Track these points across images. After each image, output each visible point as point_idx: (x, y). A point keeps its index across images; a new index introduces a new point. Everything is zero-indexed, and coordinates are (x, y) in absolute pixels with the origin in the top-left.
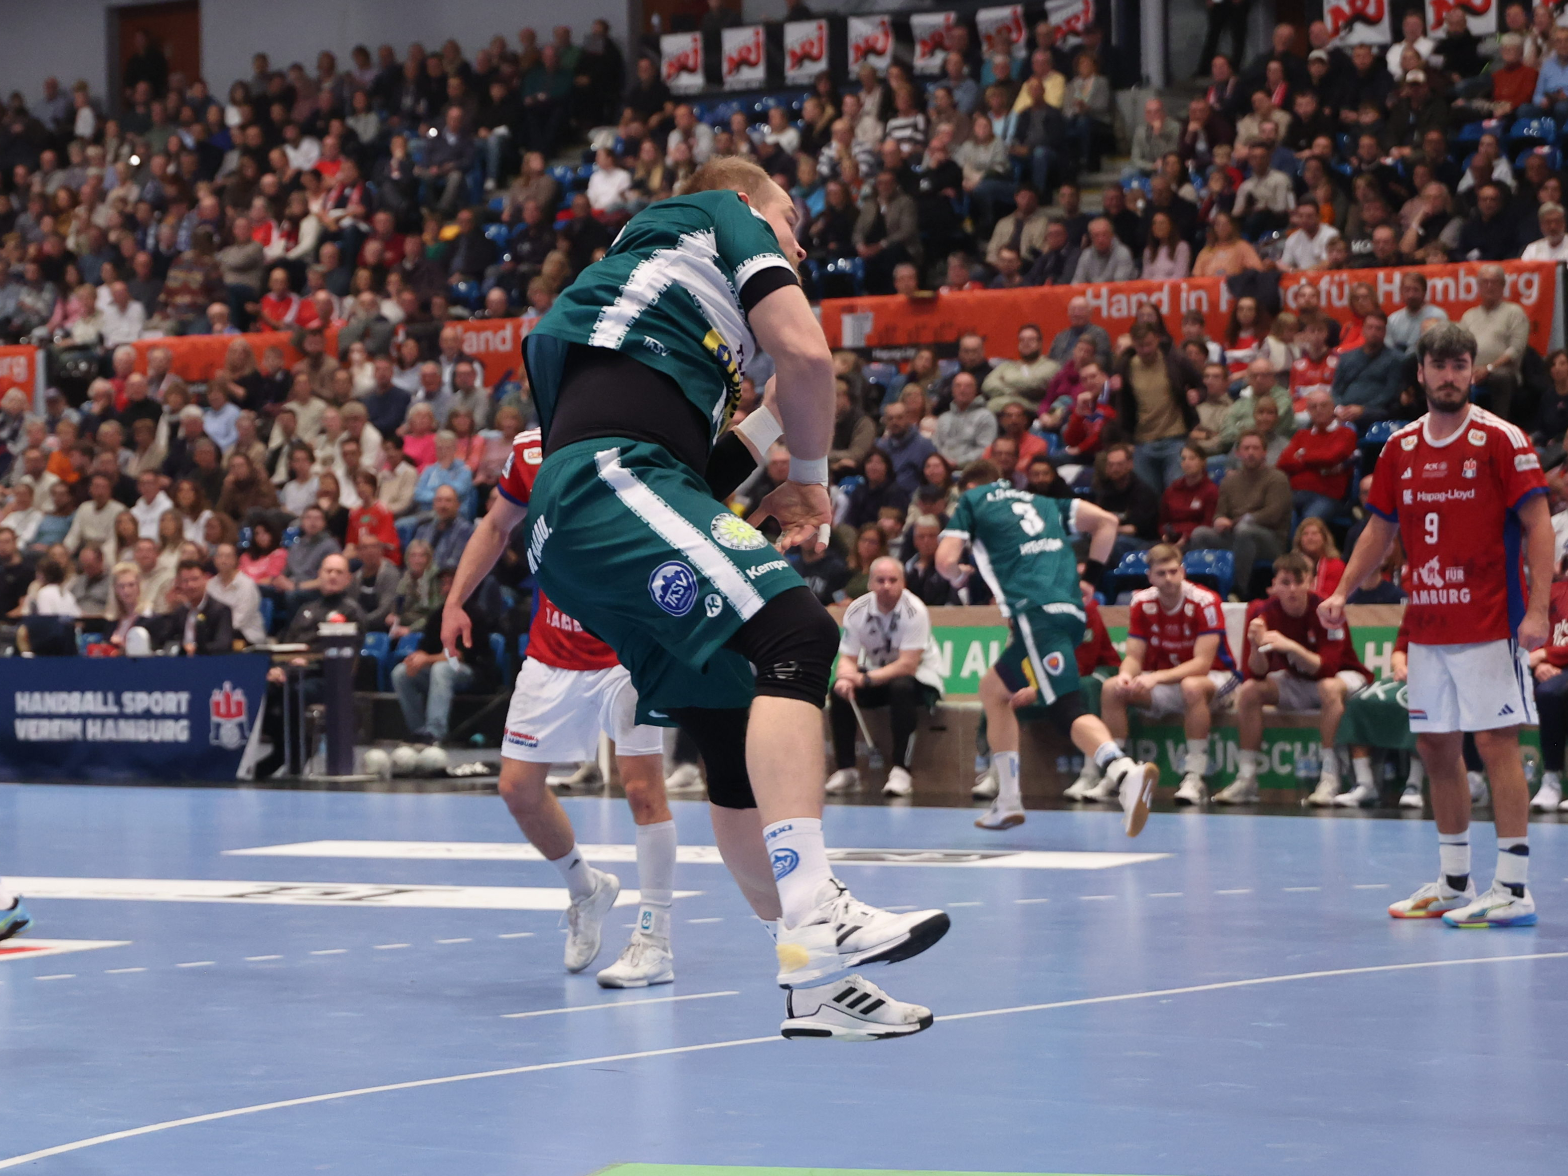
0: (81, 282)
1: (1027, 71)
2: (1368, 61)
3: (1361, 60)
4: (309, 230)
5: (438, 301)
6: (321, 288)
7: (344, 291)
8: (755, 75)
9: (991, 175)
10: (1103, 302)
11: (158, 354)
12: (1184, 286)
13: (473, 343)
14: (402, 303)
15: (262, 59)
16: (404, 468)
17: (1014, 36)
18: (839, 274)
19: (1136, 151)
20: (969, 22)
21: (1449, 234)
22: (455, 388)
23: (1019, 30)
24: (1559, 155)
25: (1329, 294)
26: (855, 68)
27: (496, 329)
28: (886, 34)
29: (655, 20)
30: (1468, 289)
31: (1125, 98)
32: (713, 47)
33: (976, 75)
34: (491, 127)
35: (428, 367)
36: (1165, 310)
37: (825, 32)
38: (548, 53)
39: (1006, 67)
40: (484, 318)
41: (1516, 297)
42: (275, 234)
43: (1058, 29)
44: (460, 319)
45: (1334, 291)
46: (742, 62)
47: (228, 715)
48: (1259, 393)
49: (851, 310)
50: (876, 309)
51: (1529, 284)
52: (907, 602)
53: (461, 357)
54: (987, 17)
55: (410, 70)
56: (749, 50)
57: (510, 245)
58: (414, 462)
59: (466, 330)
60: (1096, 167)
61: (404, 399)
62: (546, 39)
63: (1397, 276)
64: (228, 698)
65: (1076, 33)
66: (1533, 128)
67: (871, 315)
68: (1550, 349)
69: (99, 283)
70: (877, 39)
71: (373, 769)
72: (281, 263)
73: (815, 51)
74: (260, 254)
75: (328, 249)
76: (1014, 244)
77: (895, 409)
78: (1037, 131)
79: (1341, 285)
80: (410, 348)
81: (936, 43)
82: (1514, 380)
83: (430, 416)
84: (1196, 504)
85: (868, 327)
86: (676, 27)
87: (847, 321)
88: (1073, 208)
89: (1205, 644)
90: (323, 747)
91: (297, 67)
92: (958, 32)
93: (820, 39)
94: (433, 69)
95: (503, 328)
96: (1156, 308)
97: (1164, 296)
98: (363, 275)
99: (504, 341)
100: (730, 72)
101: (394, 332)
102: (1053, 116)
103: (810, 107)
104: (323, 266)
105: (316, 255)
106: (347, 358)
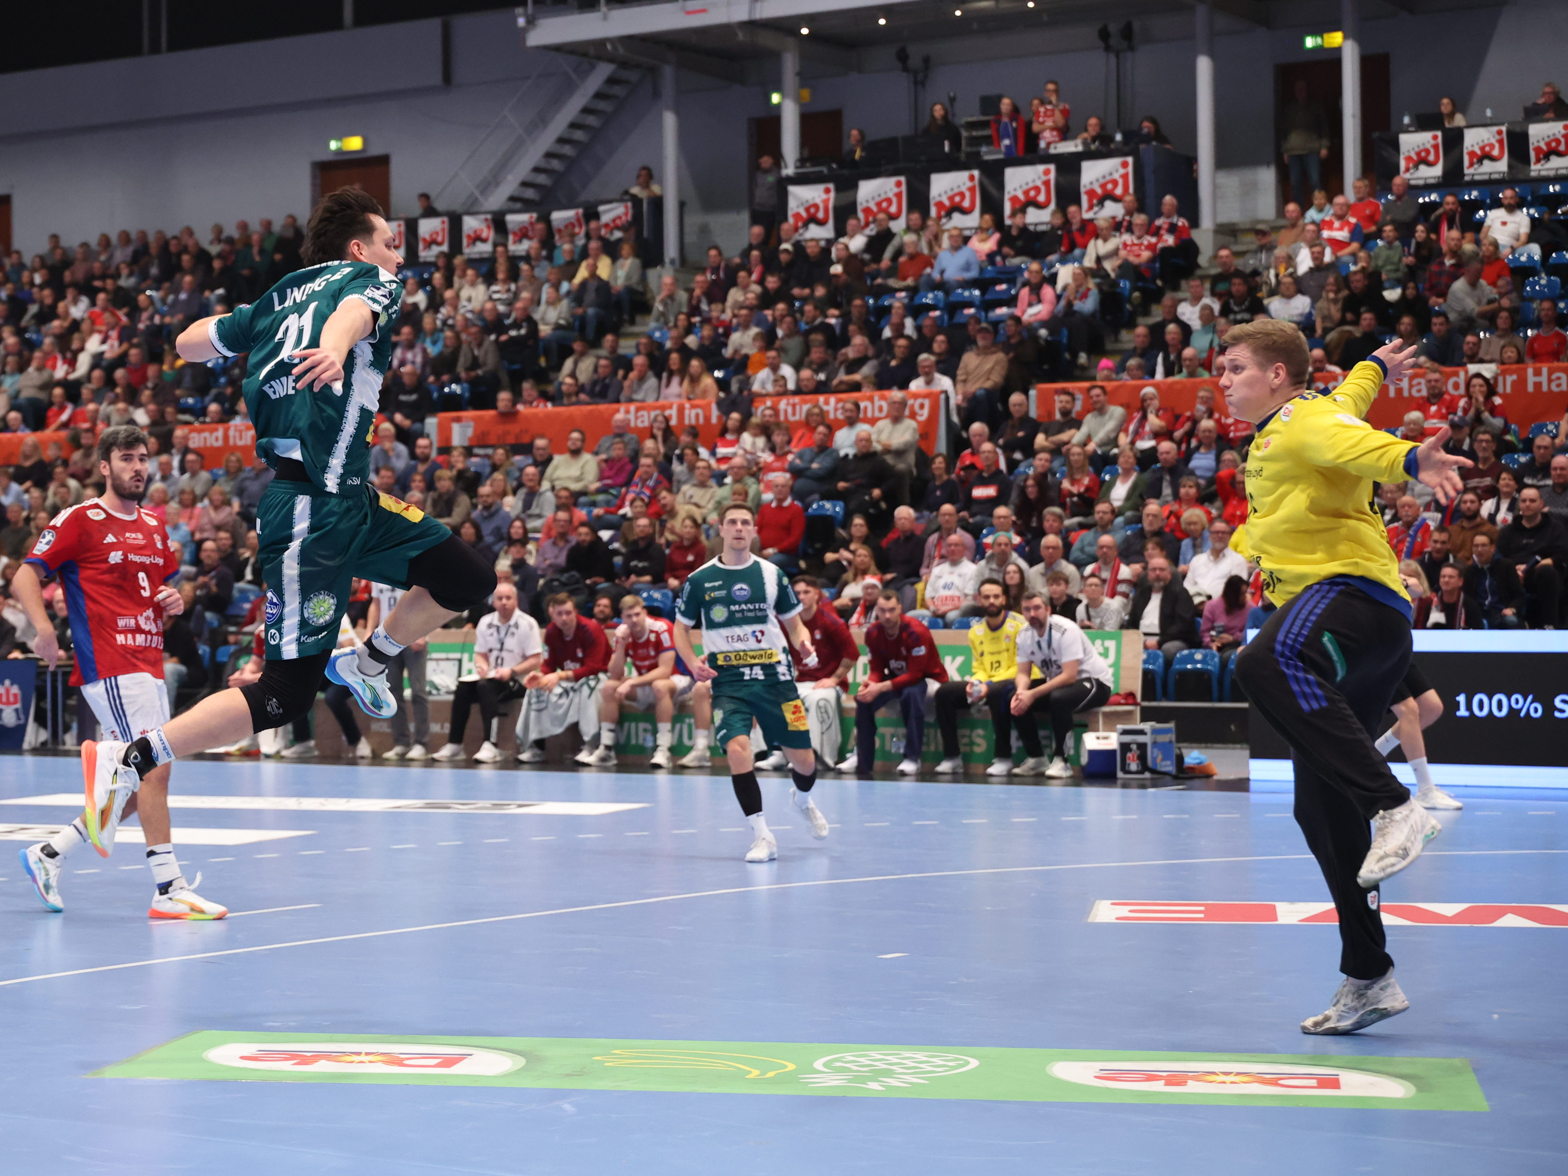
1: (584, 254)
2: (816, 250)
3: (812, 249)
4: (85, 360)
5: (169, 410)
6: (91, 401)
9: (558, 327)
10: (631, 417)
12: (687, 405)
13: (196, 441)
14: (148, 412)
15: (55, 238)
17: (577, 230)
18: (452, 394)
19: (655, 311)
20: (545, 218)
21: (868, 372)
22: (183, 471)
23: (581, 226)
24: (946, 317)
25: (786, 412)
27: (212, 431)
28: (489, 227)
30: (881, 409)
31: (652, 274)
33: (550, 258)
34: (212, 290)
35: (164, 458)
36: (673, 422)
37: (446, 226)
38: (255, 238)
39: (572, 252)
40: (204, 423)
41: (913, 415)
42: (59, 363)
44: (187, 423)
45: (790, 410)
47: (8, 703)
48: (737, 480)
49: (458, 420)
50: (475, 420)
51: (922, 406)
53: (186, 451)
54: (559, 216)
55: (154, 249)
57: (224, 371)
59: (191, 431)
60: (632, 322)
62: (255, 227)
63: (832, 400)
64: (8, 691)
65: (618, 228)
67: (472, 424)
68: (936, 451)
70: (482, 230)
72: (64, 383)
73: (440, 239)
74: (52, 376)
75: (97, 373)
76: (573, 375)
77: (485, 489)
78: (590, 296)
79: (794, 406)
81: (523, 234)
82: (911, 472)
83: (164, 492)
84: (690, 558)
85: (470, 432)
87: (456, 428)
88: (614, 349)
89: (667, 657)
90: (75, 726)
91: (85, 245)
92: (540, 226)
93: (443, 230)
94: (173, 247)
95: (216, 430)
96: (667, 419)
97: (673, 413)
98: (117, 391)
99: (217, 439)
102: (603, 287)
103: (437, 277)
104: (92, 386)
105: (88, 377)
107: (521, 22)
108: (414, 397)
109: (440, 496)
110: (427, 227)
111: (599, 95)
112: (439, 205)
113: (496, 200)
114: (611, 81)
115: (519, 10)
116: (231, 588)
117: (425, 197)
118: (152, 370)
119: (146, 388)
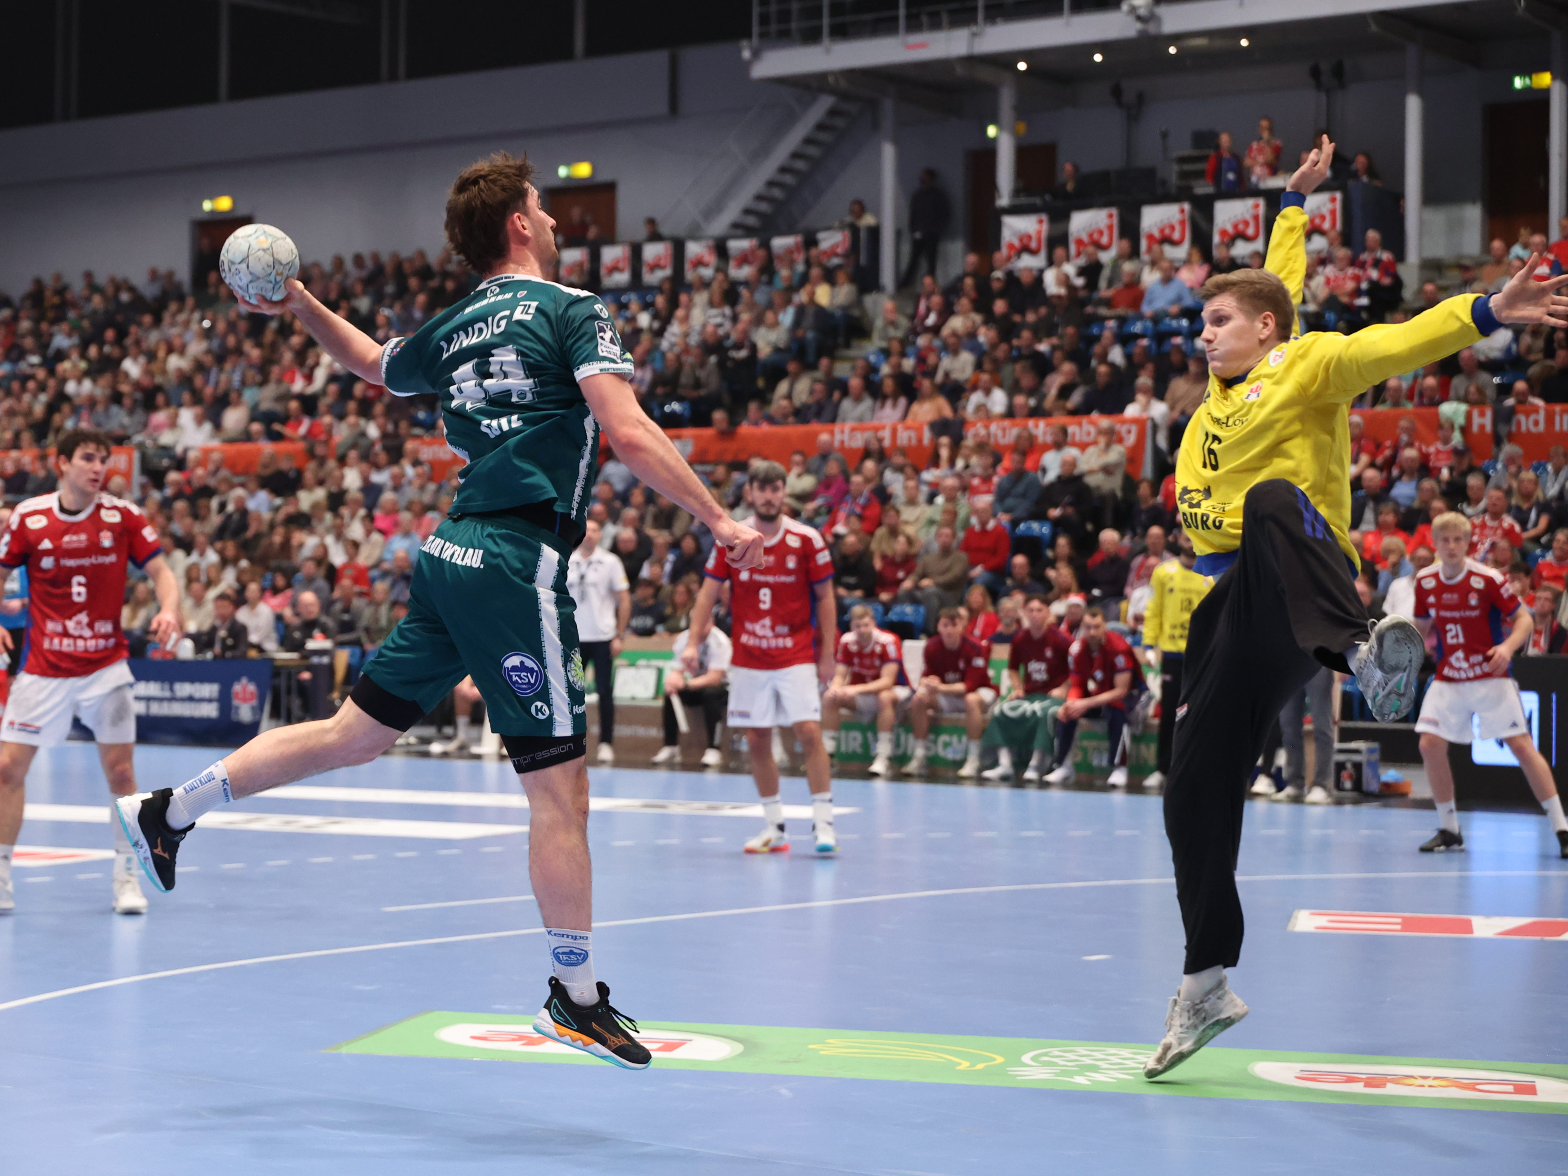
0: (168, 404)
1: (804, 280)
2: (1030, 279)
3: (1025, 279)
4: (320, 376)
5: (404, 425)
6: (326, 414)
7: (341, 417)
8: (622, 278)
9: (777, 350)
10: (846, 437)
11: (216, 456)
12: (900, 427)
13: (427, 453)
14: (380, 426)
16: (376, 537)
18: (673, 413)
19: (876, 336)
20: (765, 245)
21: (1076, 398)
24: (1154, 346)
25: (996, 434)
26: (690, 275)
30: (1090, 435)
31: (869, 300)
32: (595, 257)
33: (770, 283)
35: (395, 468)
36: (887, 443)
39: (790, 278)
40: (433, 438)
42: (298, 377)
43: (825, 253)
44: (418, 437)
45: (1000, 433)
46: (614, 269)
49: (679, 437)
50: (695, 437)
51: (1129, 432)
52: (716, 636)
53: (418, 462)
54: (780, 243)
55: (389, 269)
58: (384, 533)
59: (422, 444)
60: (848, 346)
63: (1042, 424)
65: (836, 255)
66: (1138, 328)
67: (692, 441)
69: (180, 405)
72: (301, 397)
73: (663, 262)
74: (289, 390)
75: (333, 388)
76: (789, 396)
78: (809, 320)
79: (1004, 430)
80: (382, 457)
81: (744, 259)
83: (395, 503)
85: (690, 449)
88: (829, 372)
91: (320, 265)
92: (761, 253)
94: (404, 268)
96: (880, 441)
97: (886, 434)
98: (352, 405)
99: (446, 453)
101: (372, 445)
102: (820, 311)
103: (661, 300)
104: (329, 399)
105: (324, 392)
106: (342, 461)
107: (746, 54)
110: (652, 251)
111: (821, 127)
113: (719, 226)
114: (833, 112)
115: (745, 43)
117: (651, 222)
119: (380, 401)
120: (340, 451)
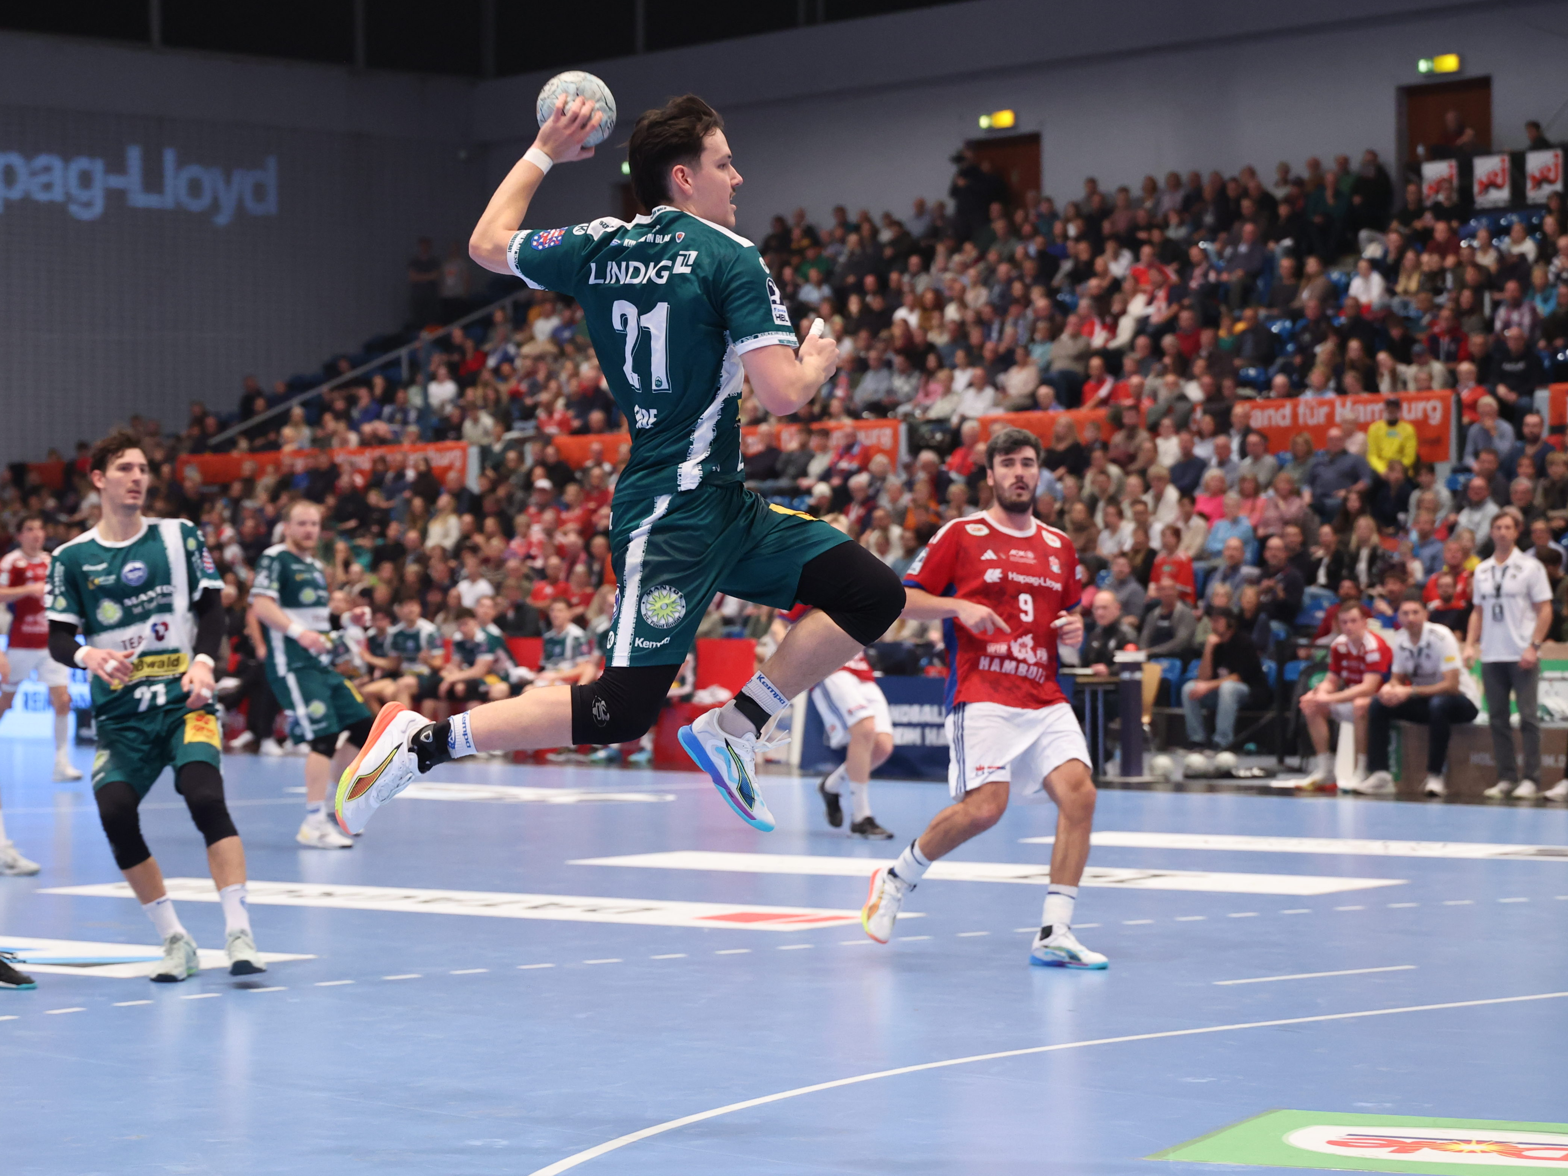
0: (941, 366)
4: (1127, 326)
5: (1227, 383)
6: (1135, 373)
8: (1501, 196)
13: (1259, 419)
14: (1203, 386)
15: (1092, 183)
16: (1197, 522)
22: (1243, 454)
27: (1278, 408)
29: (1420, 150)
32: (1466, 171)
34: (1278, 240)
35: (1221, 440)
37: (1560, 161)
38: (1329, 178)
40: (1268, 398)
42: (1098, 329)
44: (1248, 399)
46: (1491, 184)
53: (1247, 431)
55: (1208, 192)
56: (1496, 175)
57: (1292, 336)
59: (1253, 408)
61: (1201, 465)
62: (1329, 165)
69: (954, 367)
71: (1159, 772)
72: (1103, 353)
73: (1552, 176)
74: (1088, 345)
75: (1142, 341)
80: (1206, 425)
83: (1222, 480)
86: (1436, 155)
90: (1118, 754)
91: (1124, 190)
93: (1556, 165)
94: (1232, 190)
95: (1283, 406)
98: (1167, 361)
99: (1284, 417)
100: (1481, 193)
101: (1192, 409)
103: (1549, 222)
104: (1137, 355)
105: (1131, 345)
106: (1154, 430)
108: (1520, 366)
109: (1553, 484)
110: (1536, 162)
112: (1551, 135)
116: (1301, 592)
117: (1534, 126)
118: (1206, 336)
119: (1200, 357)
120: (1151, 419)
